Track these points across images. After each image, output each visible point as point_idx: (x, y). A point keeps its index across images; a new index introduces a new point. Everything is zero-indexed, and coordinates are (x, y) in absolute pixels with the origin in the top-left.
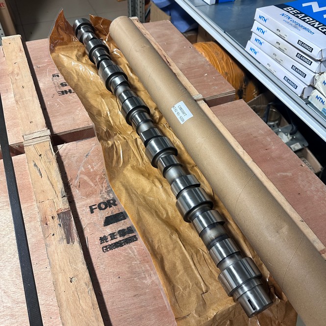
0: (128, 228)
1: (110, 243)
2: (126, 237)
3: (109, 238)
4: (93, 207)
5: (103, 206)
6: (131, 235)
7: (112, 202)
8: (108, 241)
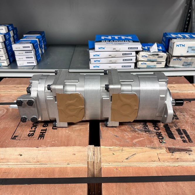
0: (177, 131)
1: (187, 139)
2: (183, 133)
3: (184, 139)
4: (161, 141)
5: (161, 137)
6: (182, 131)
7: (158, 134)
8: (186, 140)
